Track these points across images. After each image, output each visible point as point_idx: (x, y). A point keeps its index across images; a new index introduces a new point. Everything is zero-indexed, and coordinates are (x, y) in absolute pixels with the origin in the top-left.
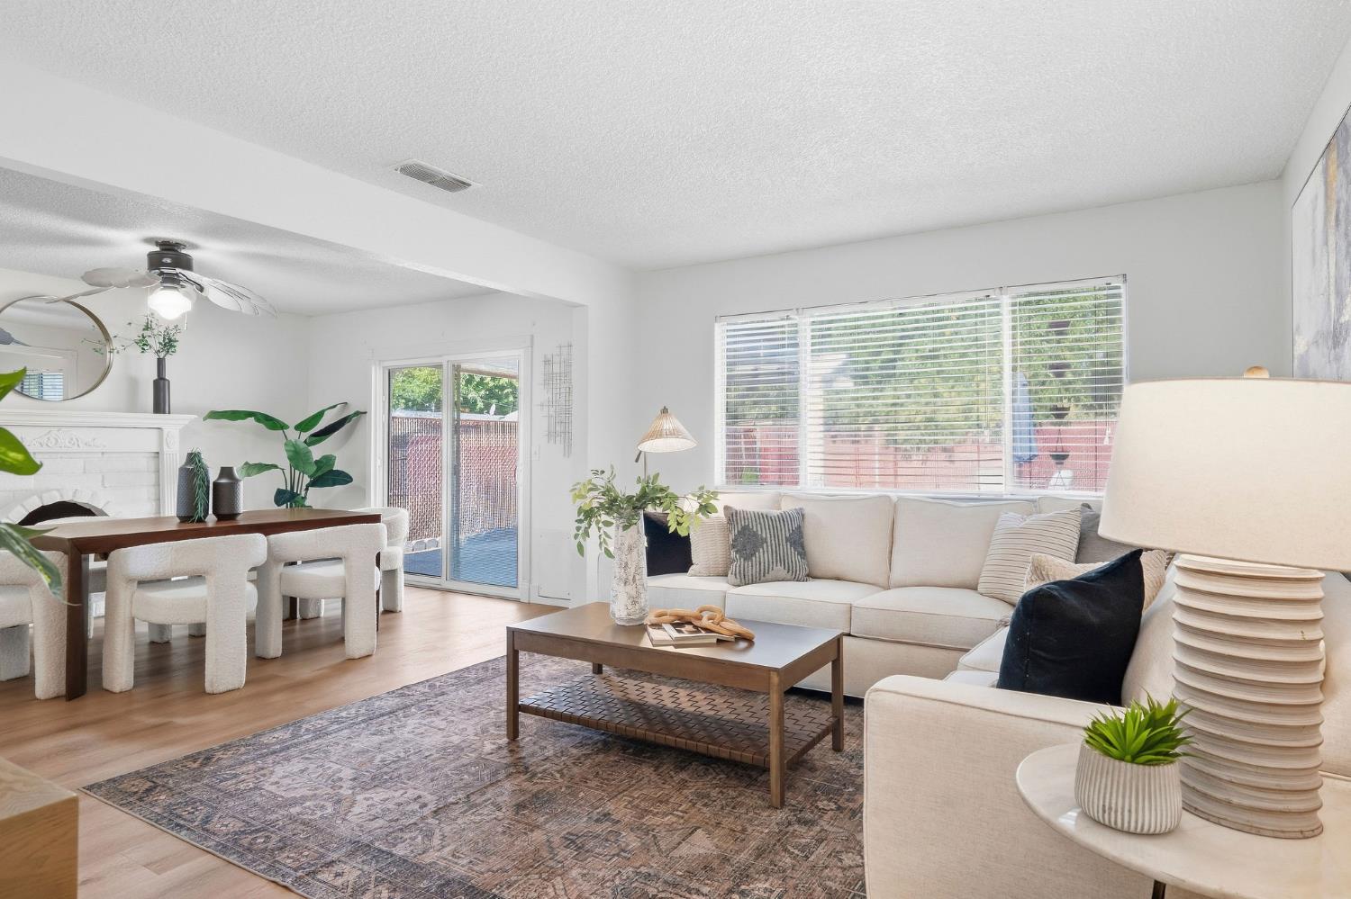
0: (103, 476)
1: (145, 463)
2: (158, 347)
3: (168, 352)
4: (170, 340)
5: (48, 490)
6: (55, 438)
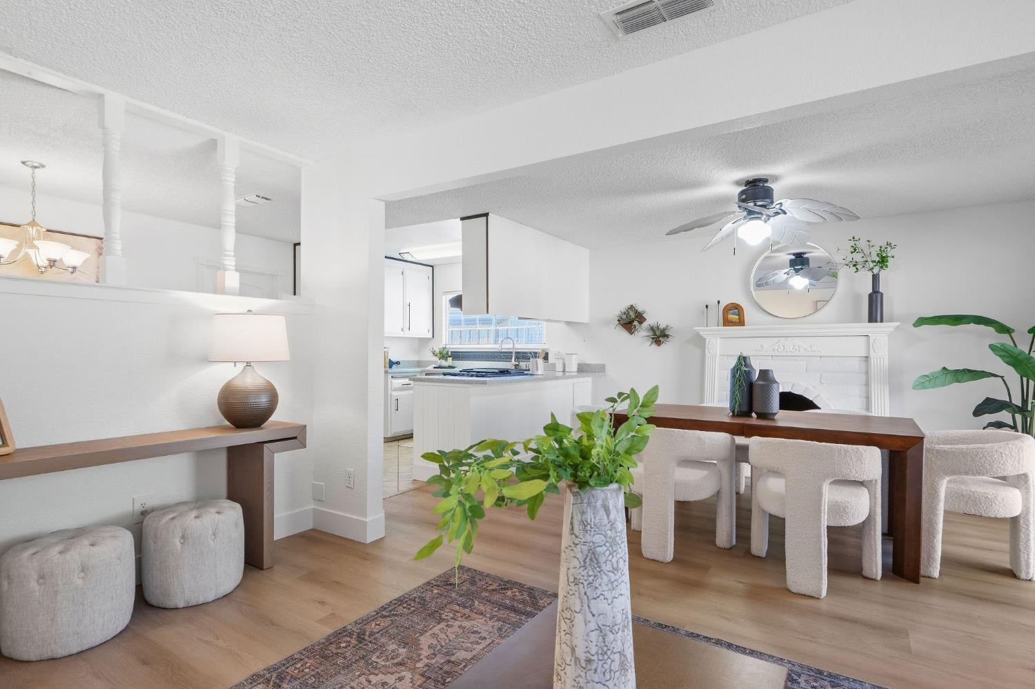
0: (820, 375)
1: (857, 365)
2: (872, 265)
3: (882, 267)
4: (883, 257)
6: (783, 346)
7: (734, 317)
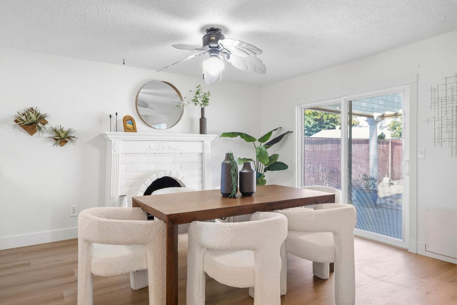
0: (181, 164)
1: (197, 158)
2: (201, 102)
3: (205, 105)
4: (206, 99)
5: (160, 171)
6: (162, 147)
7: (129, 126)
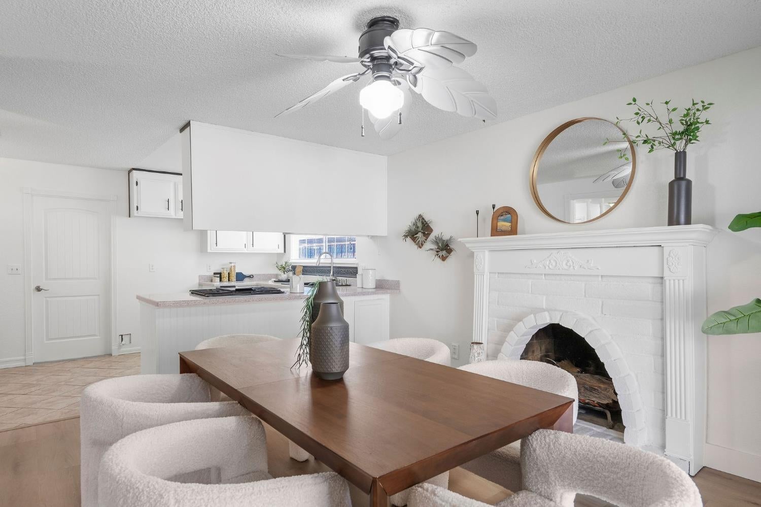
0: (602, 302)
1: (648, 289)
3: (689, 141)
6: (555, 260)
7: (506, 225)
